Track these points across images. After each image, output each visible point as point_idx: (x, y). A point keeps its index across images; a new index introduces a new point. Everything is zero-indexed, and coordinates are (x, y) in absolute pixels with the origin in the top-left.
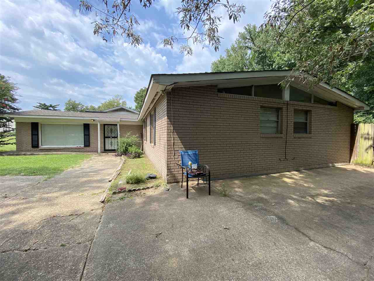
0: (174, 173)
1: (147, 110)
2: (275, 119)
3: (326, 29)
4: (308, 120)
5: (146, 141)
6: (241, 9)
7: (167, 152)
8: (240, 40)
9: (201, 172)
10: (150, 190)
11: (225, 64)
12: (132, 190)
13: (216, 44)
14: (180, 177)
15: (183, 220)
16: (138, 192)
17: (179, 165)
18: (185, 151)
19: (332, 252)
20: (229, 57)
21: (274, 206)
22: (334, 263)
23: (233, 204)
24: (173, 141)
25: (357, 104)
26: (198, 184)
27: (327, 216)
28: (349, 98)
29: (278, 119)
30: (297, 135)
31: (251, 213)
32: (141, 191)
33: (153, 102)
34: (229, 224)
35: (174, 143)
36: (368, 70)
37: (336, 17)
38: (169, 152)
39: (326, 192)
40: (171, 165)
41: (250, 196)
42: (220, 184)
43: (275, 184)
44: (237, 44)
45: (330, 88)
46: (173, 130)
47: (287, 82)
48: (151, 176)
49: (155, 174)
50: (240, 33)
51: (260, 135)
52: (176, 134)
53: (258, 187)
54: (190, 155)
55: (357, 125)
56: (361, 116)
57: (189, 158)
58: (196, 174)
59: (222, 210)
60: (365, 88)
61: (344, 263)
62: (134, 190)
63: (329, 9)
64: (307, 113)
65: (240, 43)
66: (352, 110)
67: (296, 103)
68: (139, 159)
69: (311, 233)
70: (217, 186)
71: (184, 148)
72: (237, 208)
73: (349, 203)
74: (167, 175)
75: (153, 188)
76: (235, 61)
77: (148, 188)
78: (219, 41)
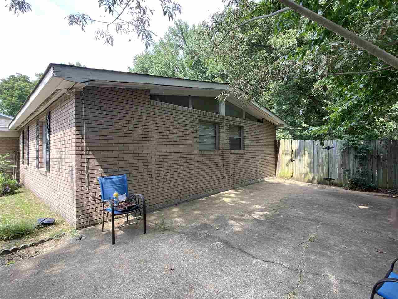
0: (89, 211)
1: (32, 114)
2: (212, 134)
3: (253, 45)
4: (242, 136)
5: (26, 165)
6: (176, 7)
7: (76, 181)
8: (170, 35)
9: (133, 204)
10: (46, 244)
11: (152, 61)
12: (10, 250)
13: (147, 39)
14: (98, 217)
15: (111, 276)
16: (24, 252)
17: (97, 199)
18: (107, 178)
19: (271, 265)
20: (158, 54)
21: (218, 230)
22: (274, 274)
23: (176, 238)
24: (85, 165)
25: (278, 121)
26: (127, 222)
27: (263, 230)
28: (272, 116)
29: (216, 135)
30: (232, 151)
31: (196, 243)
32: (29, 249)
33: (47, 102)
34: (174, 263)
35: (88, 166)
36: (286, 90)
37: (261, 36)
38: (80, 181)
39: (260, 207)
40: (83, 200)
41: (193, 225)
42: (157, 216)
43: (216, 206)
44: (166, 39)
45: (258, 106)
46: (86, 147)
47: (224, 96)
48: (45, 223)
49: (51, 217)
50: (169, 27)
51: (200, 152)
52: (91, 153)
53: (199, 212)
54: (116, 182)
55: (279, 141)
56: (281, 132)
57: (113, 187)
58: (125, 208)
59: (163, 249)
60: (283, 106)
61: (282, 272)
62: (15, 250)
63: (255, 26)
64: (240, 128)
65: (169, 39)
66: (274, 127)
67: (232, 118)
68: (13, 196)
69: (252, 251)
70: (153, 219)
71: (104, 174)
72: (180, 241)
73: (278, 215)
74: (77, 216)
75: (52, 240)
76: (164, 60)
77: (43, 242)
78: (151, 37)
